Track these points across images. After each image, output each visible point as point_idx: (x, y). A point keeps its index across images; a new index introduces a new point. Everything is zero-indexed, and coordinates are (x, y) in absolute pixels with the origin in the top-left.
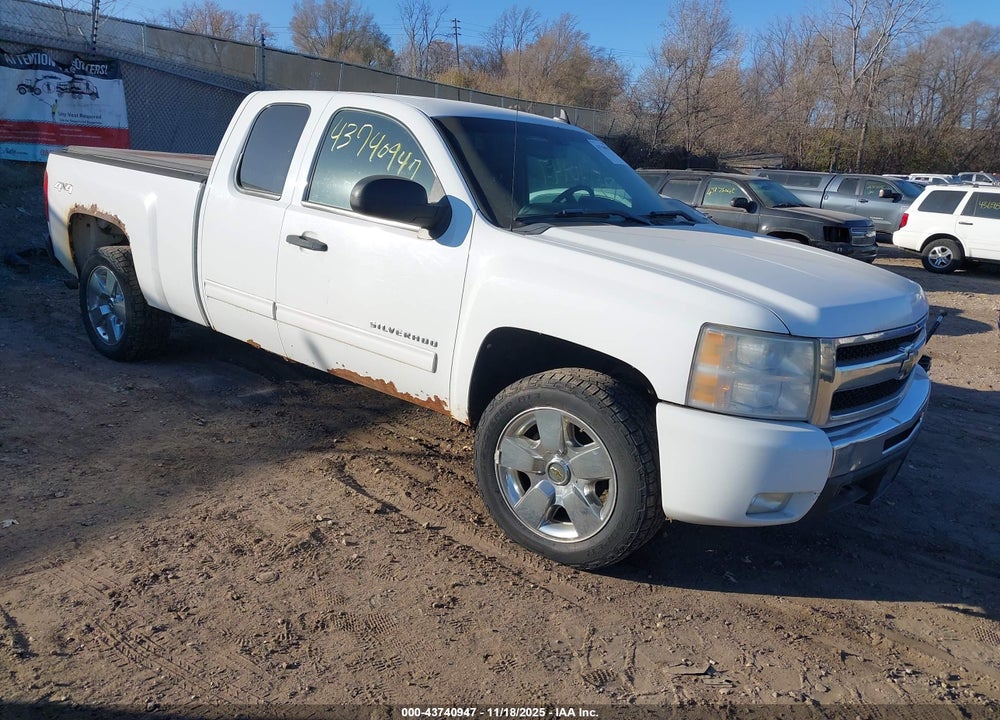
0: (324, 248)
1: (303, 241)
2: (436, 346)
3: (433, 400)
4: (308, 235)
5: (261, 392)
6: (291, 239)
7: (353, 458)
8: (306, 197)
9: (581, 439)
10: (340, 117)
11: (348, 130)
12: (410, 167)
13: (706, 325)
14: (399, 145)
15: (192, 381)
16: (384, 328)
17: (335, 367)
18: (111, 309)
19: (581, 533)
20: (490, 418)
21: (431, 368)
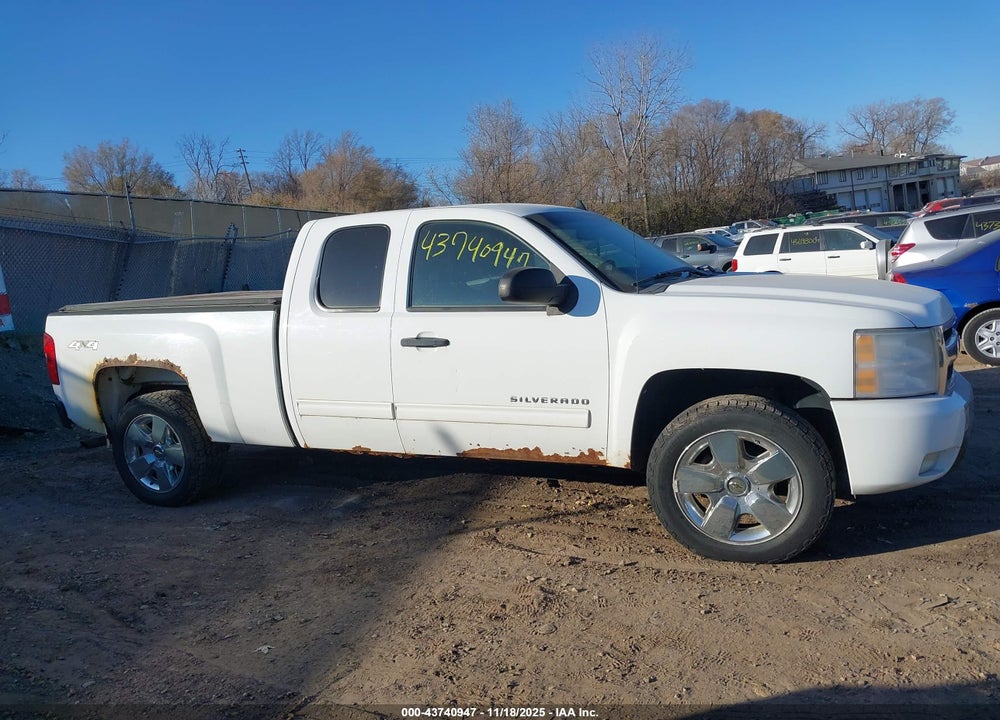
0: (446, 343)
1: (420, 342)
2: (588, 402)
3: (587, 453)
4: (422, 336)
5: (349, 500)
6: (406, 343)
7: (497, 530)
8: (409, 304)
9: (752, 450)
10: (425, 231)
11: (439, 240)
12: (519, 260)
13: (856, 331)
14: (501, 244)
15: (277, 504)
16: (527, 400)
17: (467, 448)
18: (157, 456)
19: (773, 530)
20: (662, 453)
21: (586, 424)
